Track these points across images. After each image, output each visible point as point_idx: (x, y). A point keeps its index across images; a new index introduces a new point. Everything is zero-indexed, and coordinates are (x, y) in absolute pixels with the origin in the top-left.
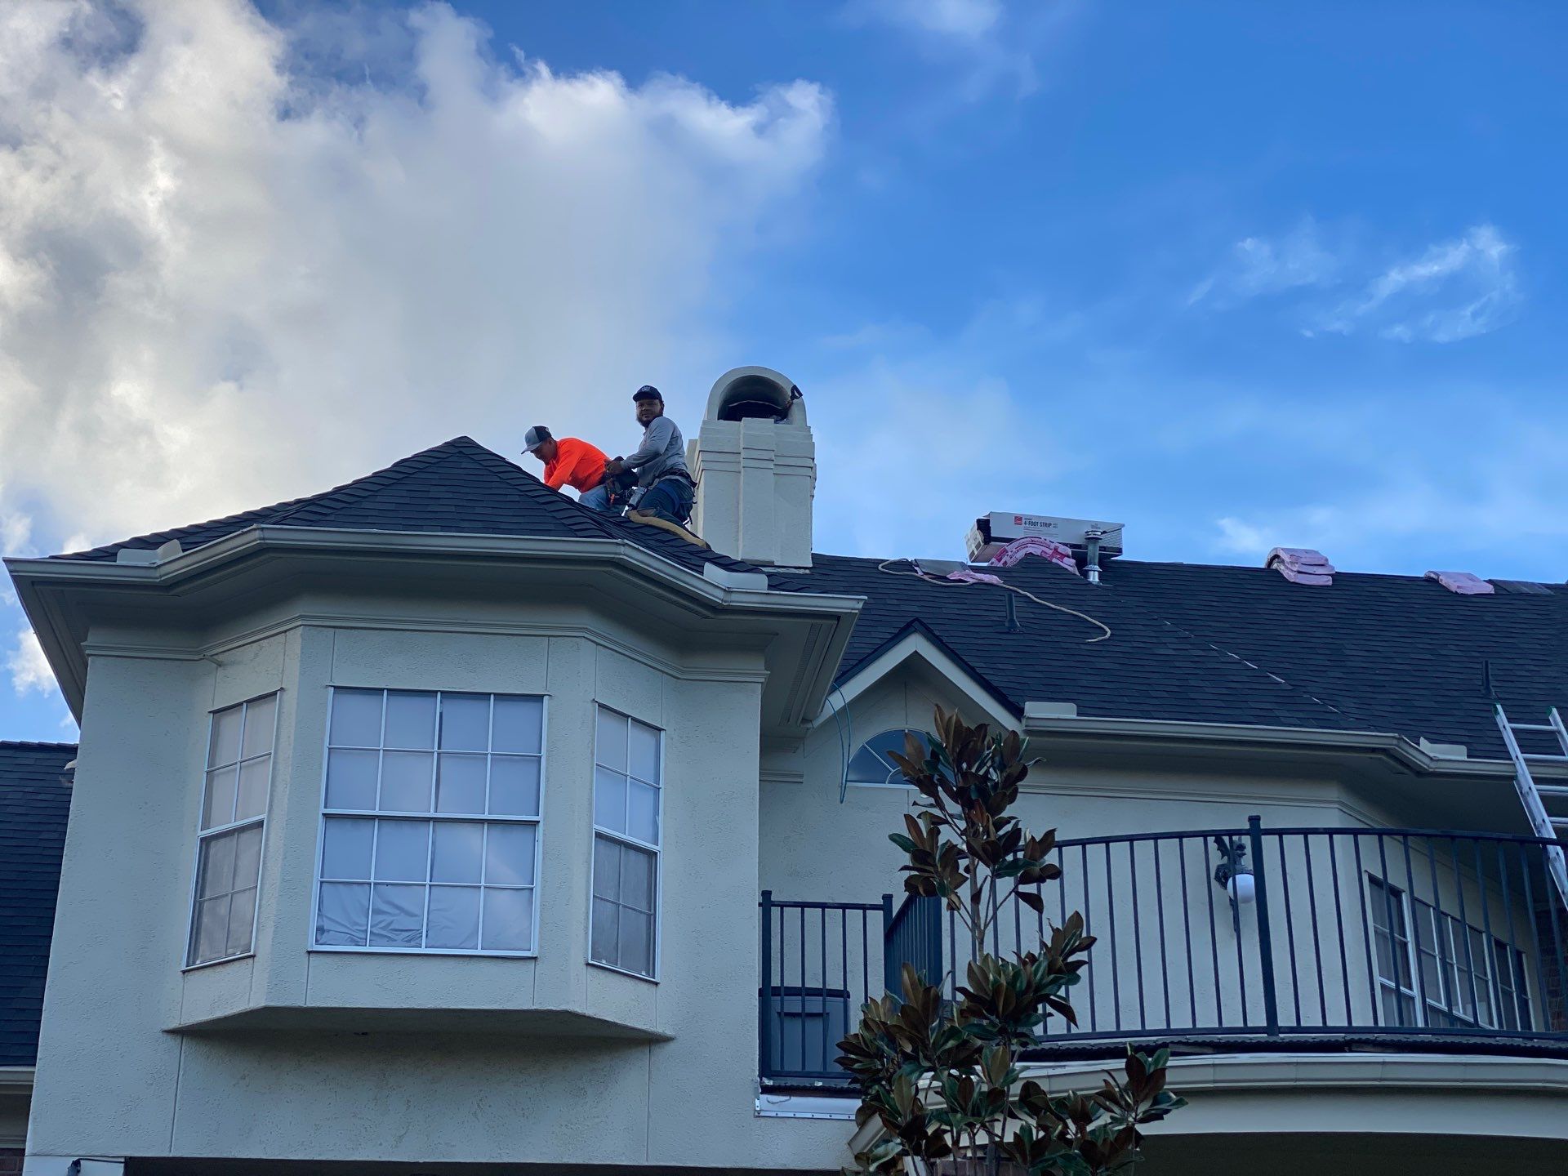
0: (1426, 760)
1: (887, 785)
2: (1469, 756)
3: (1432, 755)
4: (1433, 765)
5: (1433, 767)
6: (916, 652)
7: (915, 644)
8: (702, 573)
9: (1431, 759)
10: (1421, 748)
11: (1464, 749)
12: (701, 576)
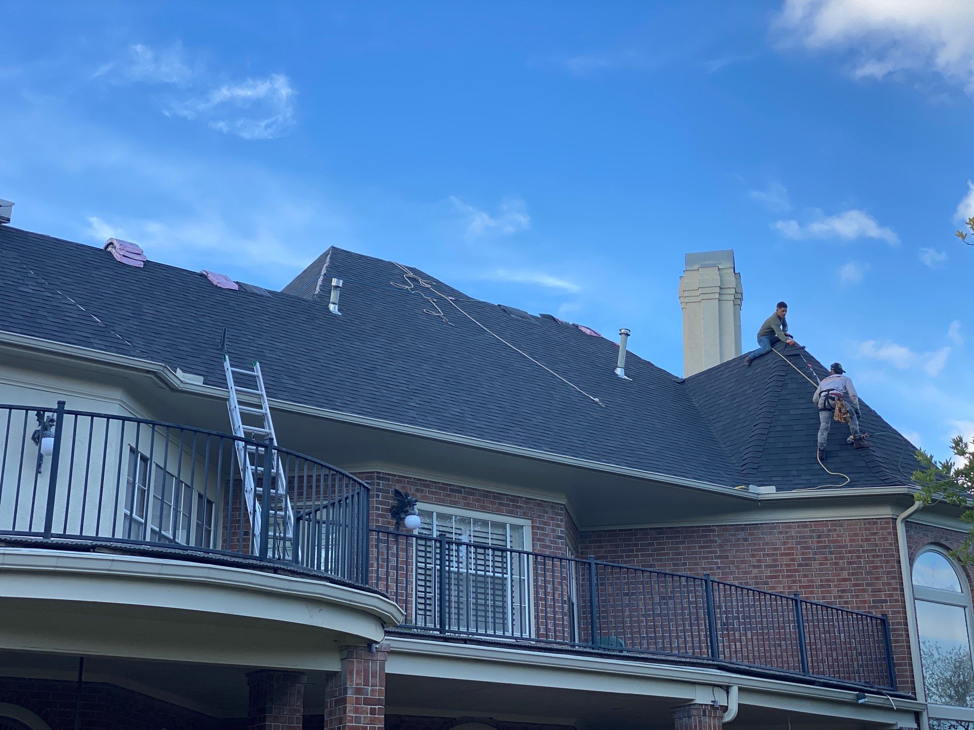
0: (179, 382)
2: (204, 383)
3: (182, 380)
4: (182, 385)
5: (182, 387)
10: (176, 375)
11: (202, 378)
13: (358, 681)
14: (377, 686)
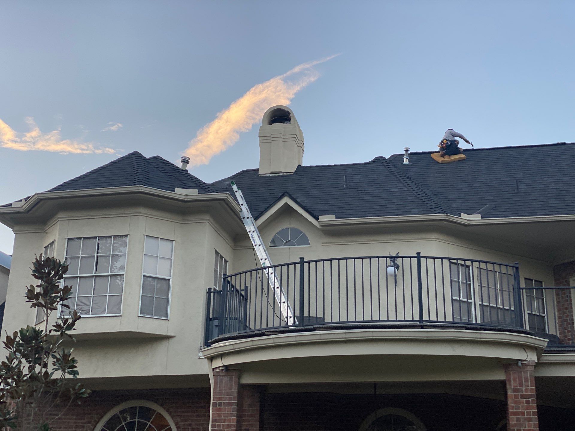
0: (466, 221)
1: (283, 247)
2: (482, 218)
4: (468, 222)
6: (286, 203)
7: (286, 200)
8: (174, 191)
9: (467, 220)
10: (462, 217)
11: (480, 215)
12: (174, 192)
13: (515, 385)
14: (529, 387)
